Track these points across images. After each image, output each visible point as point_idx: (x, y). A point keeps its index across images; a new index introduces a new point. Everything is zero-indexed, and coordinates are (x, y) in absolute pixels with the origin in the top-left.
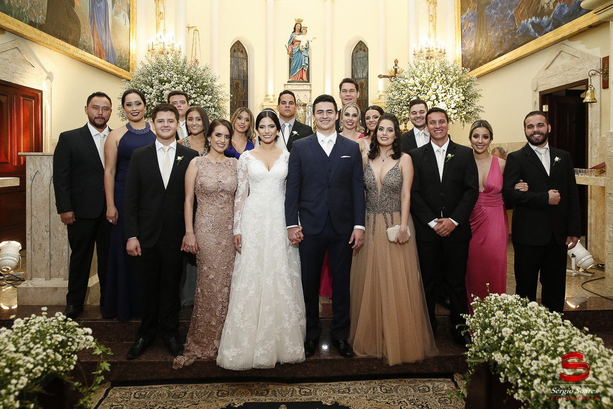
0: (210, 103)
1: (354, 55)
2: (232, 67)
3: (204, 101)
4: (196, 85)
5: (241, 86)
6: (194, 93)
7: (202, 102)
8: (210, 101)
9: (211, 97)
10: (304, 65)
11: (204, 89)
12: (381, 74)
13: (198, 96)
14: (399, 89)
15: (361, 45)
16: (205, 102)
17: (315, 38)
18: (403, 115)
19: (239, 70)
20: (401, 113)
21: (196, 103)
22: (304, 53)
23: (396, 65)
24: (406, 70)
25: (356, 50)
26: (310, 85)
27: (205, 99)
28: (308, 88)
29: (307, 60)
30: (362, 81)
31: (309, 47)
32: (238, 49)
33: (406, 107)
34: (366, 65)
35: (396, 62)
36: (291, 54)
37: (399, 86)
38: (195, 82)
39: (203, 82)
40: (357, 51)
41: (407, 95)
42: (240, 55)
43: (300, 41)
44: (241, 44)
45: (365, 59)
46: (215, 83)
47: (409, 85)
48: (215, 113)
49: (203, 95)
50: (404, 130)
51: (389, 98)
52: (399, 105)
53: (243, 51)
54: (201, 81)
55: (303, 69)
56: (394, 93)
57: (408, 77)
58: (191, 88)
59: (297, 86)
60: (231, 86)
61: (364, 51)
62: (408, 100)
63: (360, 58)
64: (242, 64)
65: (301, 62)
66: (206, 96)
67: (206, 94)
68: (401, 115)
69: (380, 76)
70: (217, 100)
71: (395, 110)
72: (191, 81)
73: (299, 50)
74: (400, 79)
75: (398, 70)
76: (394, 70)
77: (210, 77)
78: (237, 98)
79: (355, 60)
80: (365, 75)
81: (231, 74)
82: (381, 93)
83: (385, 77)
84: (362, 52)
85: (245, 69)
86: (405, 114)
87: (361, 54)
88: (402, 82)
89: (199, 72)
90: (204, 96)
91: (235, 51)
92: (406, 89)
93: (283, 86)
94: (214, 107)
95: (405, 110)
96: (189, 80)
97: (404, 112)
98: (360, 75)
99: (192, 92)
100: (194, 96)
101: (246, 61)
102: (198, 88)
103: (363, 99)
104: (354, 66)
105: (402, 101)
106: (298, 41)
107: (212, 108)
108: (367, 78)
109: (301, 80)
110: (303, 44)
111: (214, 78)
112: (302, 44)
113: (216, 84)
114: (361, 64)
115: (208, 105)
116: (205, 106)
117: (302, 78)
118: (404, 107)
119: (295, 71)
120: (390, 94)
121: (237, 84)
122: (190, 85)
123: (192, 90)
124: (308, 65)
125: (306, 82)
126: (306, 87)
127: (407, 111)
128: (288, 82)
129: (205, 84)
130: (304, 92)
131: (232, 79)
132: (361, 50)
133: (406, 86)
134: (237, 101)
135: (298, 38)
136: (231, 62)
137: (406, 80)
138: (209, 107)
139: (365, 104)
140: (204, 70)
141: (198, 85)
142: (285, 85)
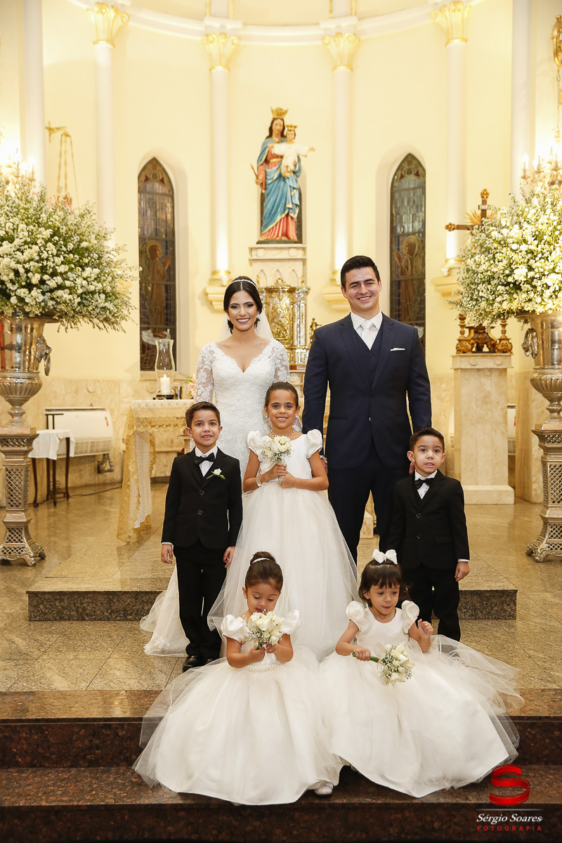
0: (95, 283)
1: (396, 184)
2: (142, 214)
3: (84, 279)
4: (66, 246)
5: (160, 252)
6: (62, 263)
7: (79, 281)
8: (95, 279)
9: (97, 271)
10: (290, 206)
11: (82, 256)
12: (453, 223)
13: (71, 270)
14: (488, 250)
15: (410, 163)
16: (85, 283)
17: (312, 149)
18: (496, 305)
19: (156, 220)
20: (493, 300)
21: (68, 283)
22: (289, 182)
23: (484, 202)
24: (505, 209)
25: (399, 173)
26: (304, 249)
27: (85, 275)
28: (299, 254)
29: (297, 196)
30: (413, 239)
31: (300, 169)
32: (155, 176)
33: (503, 288)
34: (419, 205)
35: (484, 195)
36: (264, 185)
37: (489, 243)
38: (64, 240)
39: (81, 241)
40: (402, 177)
41: (505, 262)
42: (158, 187)
43: (282, 157)
44: (161, 165)
45: (419, 192)
46: (106, 243)
47: (510, 241)
48: (106, 304)
49: (81, 267)
50: (500, 340)
51: (468, 270)
52: (489, 284)
53: (165, 180)
54: (76, 238)
55: (288, 215)
56: (477, 259)
57: (508, 224)
58: (55, 252)
59: (277, 252)
60: (141, 253)
61: (417, 174)
62: (507, 272)
63: (409, 189)
64: (163, 207)
65: (283, 201)
66: (88, 270)
67: (87, 265)
68: (492, 305)
69: (450, 227)
70: (110, 279)
71: (481, 294)
72: (56, 238)
73: (280, 176)
74: (491, 228)
75: (489, 213)
76: (479, 212)
77: (96, 231)
78: (153, 279)
79: (397, 195)
80: (417, 226)
81: (141, 227)
82: (452, 263)
83: (459, 227)
84: (412, 177)
85: (169, 216)
86: (501, 303)
87: (411, 181)
88: (495, 234)
89: (71, 220)
90: (83, 270)
91: (147, 179)
92: (505, 249)
93: (248, 251)
94: (104, 292)
95: (501, 294)
96: (52, 236)
97: (499, 299)
98: (408, 228)
99: (59, 260)
100: (62, 269)
101: (170, 200)
102: (70, 252)
103: (415, 277)
104: (396, 207)
105: (496, 276)
106: (277, 157)
107: (99, 293)
108: (422, 233)
109: (284, 238)
110: (289, 162)
111: (104, 232)
112: (284, 162)
113: (110, 244)
114: (411, 203)
115: (92, 288)
116: (85, 290)
117: (286, 234)
118: (499, 287)
119: (272, 219)
120: (470, 262)
121: (153, 250)
122: (53, 247)
123: (58, 256)
124: (300, 206)
125: (295, 243)
126: (295, 253)
127: (506, 296)
128: (257, 243)
129: (84, 244)
130: (291, 263)
131: (142, 240)
132: (409, 172)
133: (504, 243)
134: (153, 284)
135: (278, 149)
136: (140, 203)
137: (505, 231)
138: (93, 293)
139: (419, 288)
140: (82, 216)
141: (71, 246)
142: (251, 249)
